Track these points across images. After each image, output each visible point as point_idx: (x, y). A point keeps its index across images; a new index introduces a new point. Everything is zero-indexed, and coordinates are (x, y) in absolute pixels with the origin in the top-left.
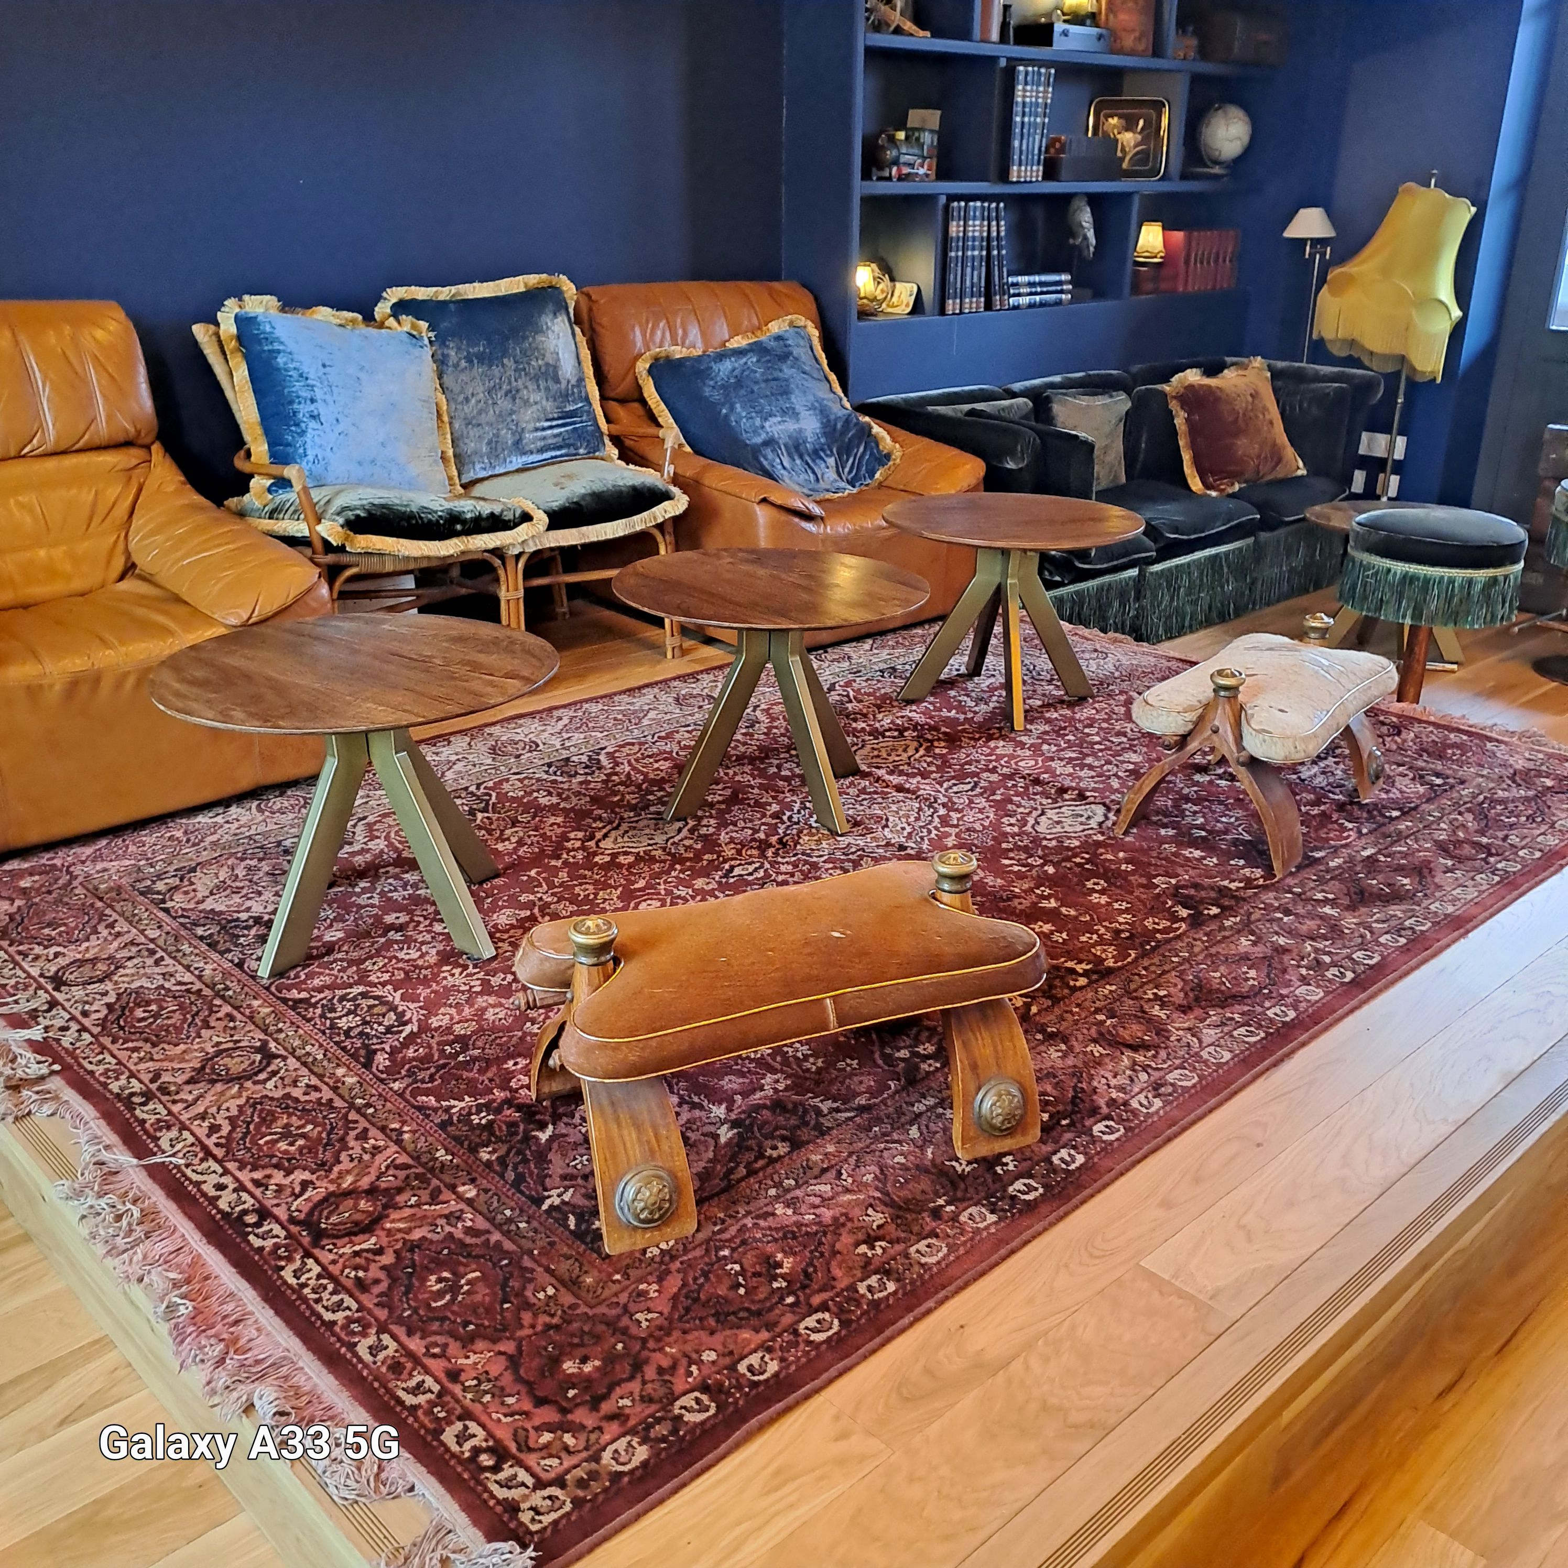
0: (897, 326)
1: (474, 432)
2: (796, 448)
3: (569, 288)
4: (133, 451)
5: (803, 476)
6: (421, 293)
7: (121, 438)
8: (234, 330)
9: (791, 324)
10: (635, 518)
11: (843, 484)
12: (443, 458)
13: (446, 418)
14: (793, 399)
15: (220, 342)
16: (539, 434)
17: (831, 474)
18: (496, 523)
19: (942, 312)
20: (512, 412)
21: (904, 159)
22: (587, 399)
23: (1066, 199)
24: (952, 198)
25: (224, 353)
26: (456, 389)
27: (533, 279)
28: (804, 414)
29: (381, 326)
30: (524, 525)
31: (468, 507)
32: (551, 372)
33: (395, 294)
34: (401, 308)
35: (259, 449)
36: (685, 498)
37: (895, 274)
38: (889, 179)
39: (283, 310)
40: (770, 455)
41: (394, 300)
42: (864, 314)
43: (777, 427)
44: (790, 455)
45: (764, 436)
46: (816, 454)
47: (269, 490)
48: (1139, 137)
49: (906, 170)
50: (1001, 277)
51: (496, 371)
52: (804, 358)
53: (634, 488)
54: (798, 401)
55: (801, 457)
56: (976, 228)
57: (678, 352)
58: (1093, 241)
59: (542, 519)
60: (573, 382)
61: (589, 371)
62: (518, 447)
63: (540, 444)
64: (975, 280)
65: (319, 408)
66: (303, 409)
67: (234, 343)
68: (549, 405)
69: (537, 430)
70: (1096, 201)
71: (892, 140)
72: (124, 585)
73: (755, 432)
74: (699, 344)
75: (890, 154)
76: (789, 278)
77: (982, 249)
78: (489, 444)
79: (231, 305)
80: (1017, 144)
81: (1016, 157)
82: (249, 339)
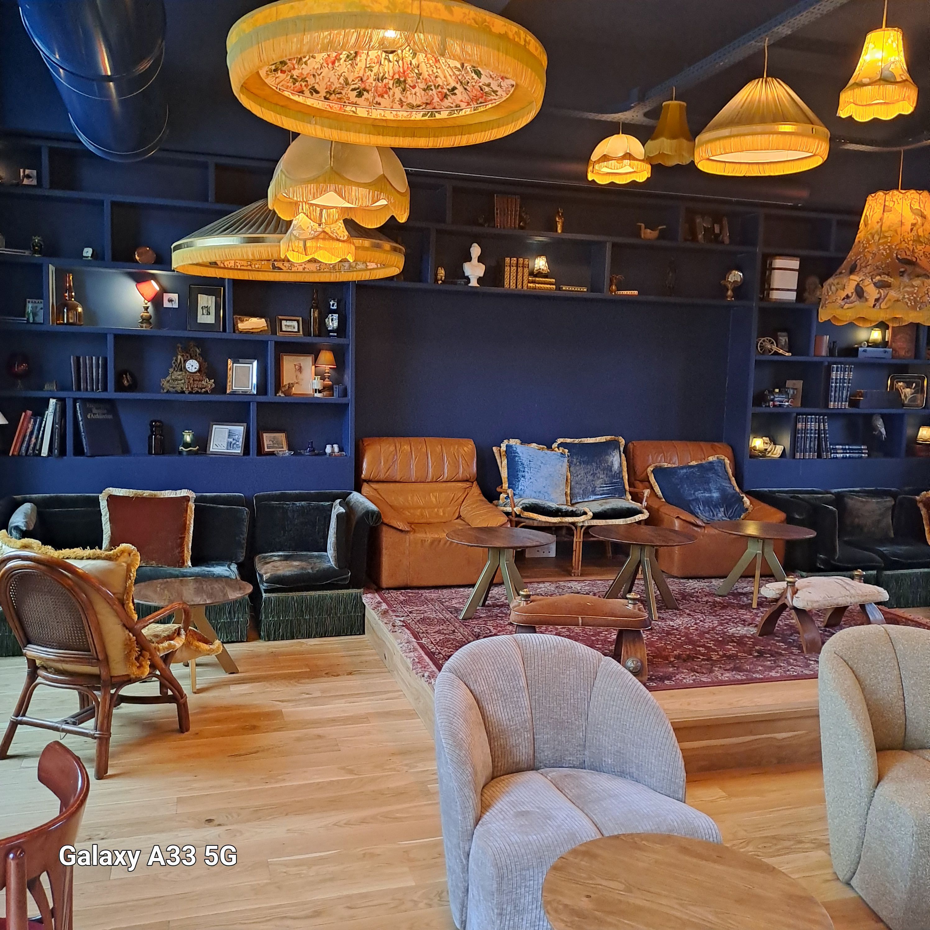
0: (773, 461)
1: (578, 486)
2: (708, 503)
3: (622, 441)
4: (468, 483)
6: (569, 440)
7: (465, 479)
8: (505, 449)
9: (718, 458)
10: (628, 519)
12: (566, 494)
13: (569, 481)
14: (710, 485)
15: (500, 452)
16: (602, 489)
17: (721, 514)
19: (794, 457)
20: (593, 481)
22: (622, 478)
23: (867, 415)
24: (798, 414)
25: (501, 456)
26: (574, 471)
27: (609, 438)
28: (714, 491)
29: (553, 450)
30: (584, 516)
31: (563, 507)
32: (610, 468)
33: (560, 441)
34: (561, 445)
35: (505, 485)
36: (649, 514)
37: (776, 442)
38: (769, 406)
39: (521, 444)
40: (694, 505)
41: (559, 442)
42: (751, 457)
43: (699, 494)
44: (703, 505)
45: (693, 497)
46: (716, 506)
47: (506, 498)
48: (913, 391)
49: (778, 403)
50: (826, 445)
51: (589, 467)
52: (721, 471)
53: (628, 508)
54: (712, 486)
55: (709, 507)
56: (813, 426)
57: (666, 465)
58: (885, 433)
59: (591, 515)
60: (618, 472)
61: (624, 469)
62: (594, 493)
63: (601, 492)
64: (812, 445)
65: (526, 474)
66: (520, 474)
67: (504, 453)
68: (607, 479)
69: (601, 487)
70: (885, 417)
71: (771, 392)
72: (457, 521)
73: (690, 496)
74: (676, 463)
75: (770, 398)
76: (723, 441)
77: (815, 434)
78: (583, 491)
79: (506, 442)
80: (833, 394)
81: (833, 399)
82: (510, 453)
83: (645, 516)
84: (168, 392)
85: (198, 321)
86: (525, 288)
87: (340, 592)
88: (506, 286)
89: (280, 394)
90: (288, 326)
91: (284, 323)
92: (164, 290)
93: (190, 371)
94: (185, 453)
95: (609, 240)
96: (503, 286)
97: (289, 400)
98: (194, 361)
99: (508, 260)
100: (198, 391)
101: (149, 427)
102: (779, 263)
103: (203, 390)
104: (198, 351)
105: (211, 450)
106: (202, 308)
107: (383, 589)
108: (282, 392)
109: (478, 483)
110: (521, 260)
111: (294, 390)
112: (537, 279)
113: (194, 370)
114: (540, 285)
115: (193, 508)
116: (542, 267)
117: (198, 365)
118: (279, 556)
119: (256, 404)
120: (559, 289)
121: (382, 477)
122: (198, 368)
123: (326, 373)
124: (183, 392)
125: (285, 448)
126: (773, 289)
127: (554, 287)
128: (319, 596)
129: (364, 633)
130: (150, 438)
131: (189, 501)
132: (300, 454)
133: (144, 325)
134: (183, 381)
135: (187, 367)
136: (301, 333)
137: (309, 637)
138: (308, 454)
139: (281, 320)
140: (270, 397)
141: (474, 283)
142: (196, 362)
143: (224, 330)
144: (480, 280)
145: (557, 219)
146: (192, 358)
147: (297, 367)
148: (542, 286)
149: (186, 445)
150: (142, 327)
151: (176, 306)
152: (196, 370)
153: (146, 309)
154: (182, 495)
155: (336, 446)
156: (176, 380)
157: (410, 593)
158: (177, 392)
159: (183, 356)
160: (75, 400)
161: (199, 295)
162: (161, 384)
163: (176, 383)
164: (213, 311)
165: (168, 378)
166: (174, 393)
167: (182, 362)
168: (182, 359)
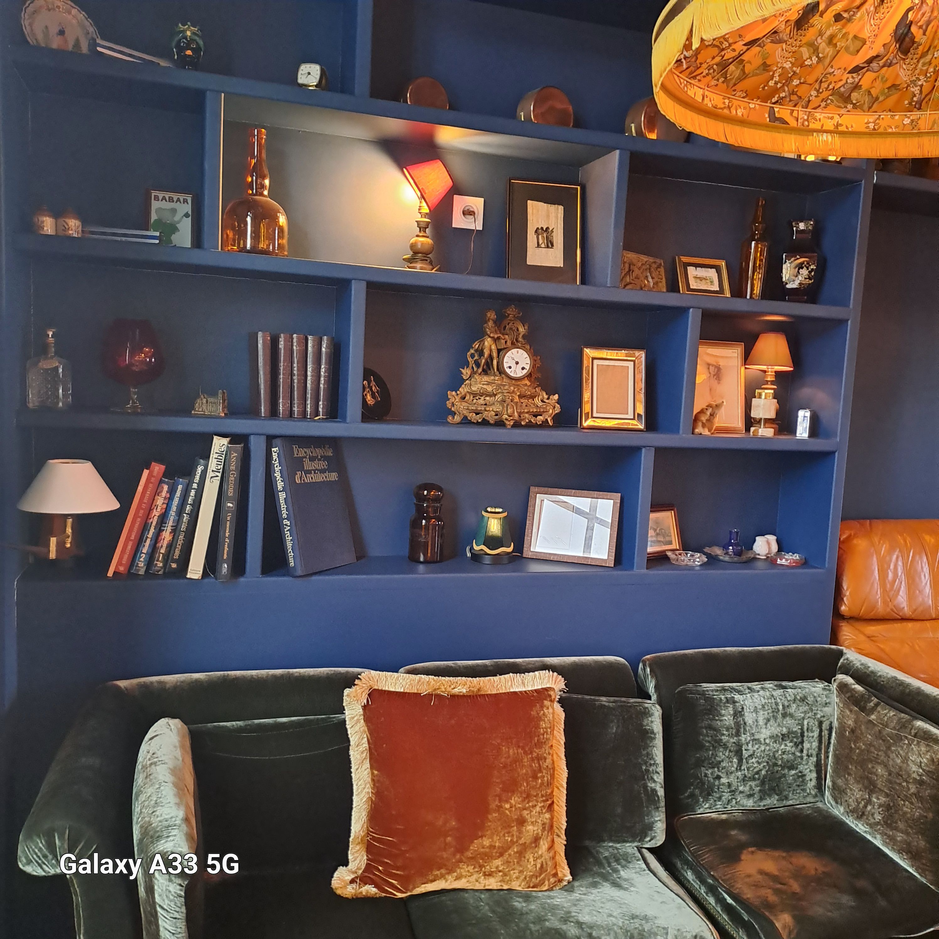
84: (466, 422)
85: (528, 263)
90: (701, 279)
91: (691, 270)
92: (456, 188)
93: (512, 374)
94: (487, 560)
98: (520, 351)
100: (530, 422)
103: (539, 418)
104: (521, 329)
105: (533, 549)
106: (536, 231)
113: (520, 374)
115: (563, 717)
117: (528, 360)
119: (654, 451)
121: (882, 609)
122: (527, 367)
123: (769, 383)
124: (500, 424)
125: (677, 544)
131: (554, 700)
133: (417, 264)
134: (499, 397)
135: (506, 365)
136: (728, 295)
139: (686, 266)
140: (679, 437)
142: (525, 354)
143: (584, 280)
146: (514, 345)
147: (711, 369)
149: (493, 542)
150: (413, 267)
151: (479, 225)
152: (525, 372)
153: (422, 228)
154: (537, 685)
156: (482, 395)
158: (485, 423)
160: (270, 439)
161: (529, 201)
162: (449, 404)
163: (481, 401)
164: (559, 238)
165: (463, 390)
166: (478, 423)
167: (495, 354)
168: (493, 347)
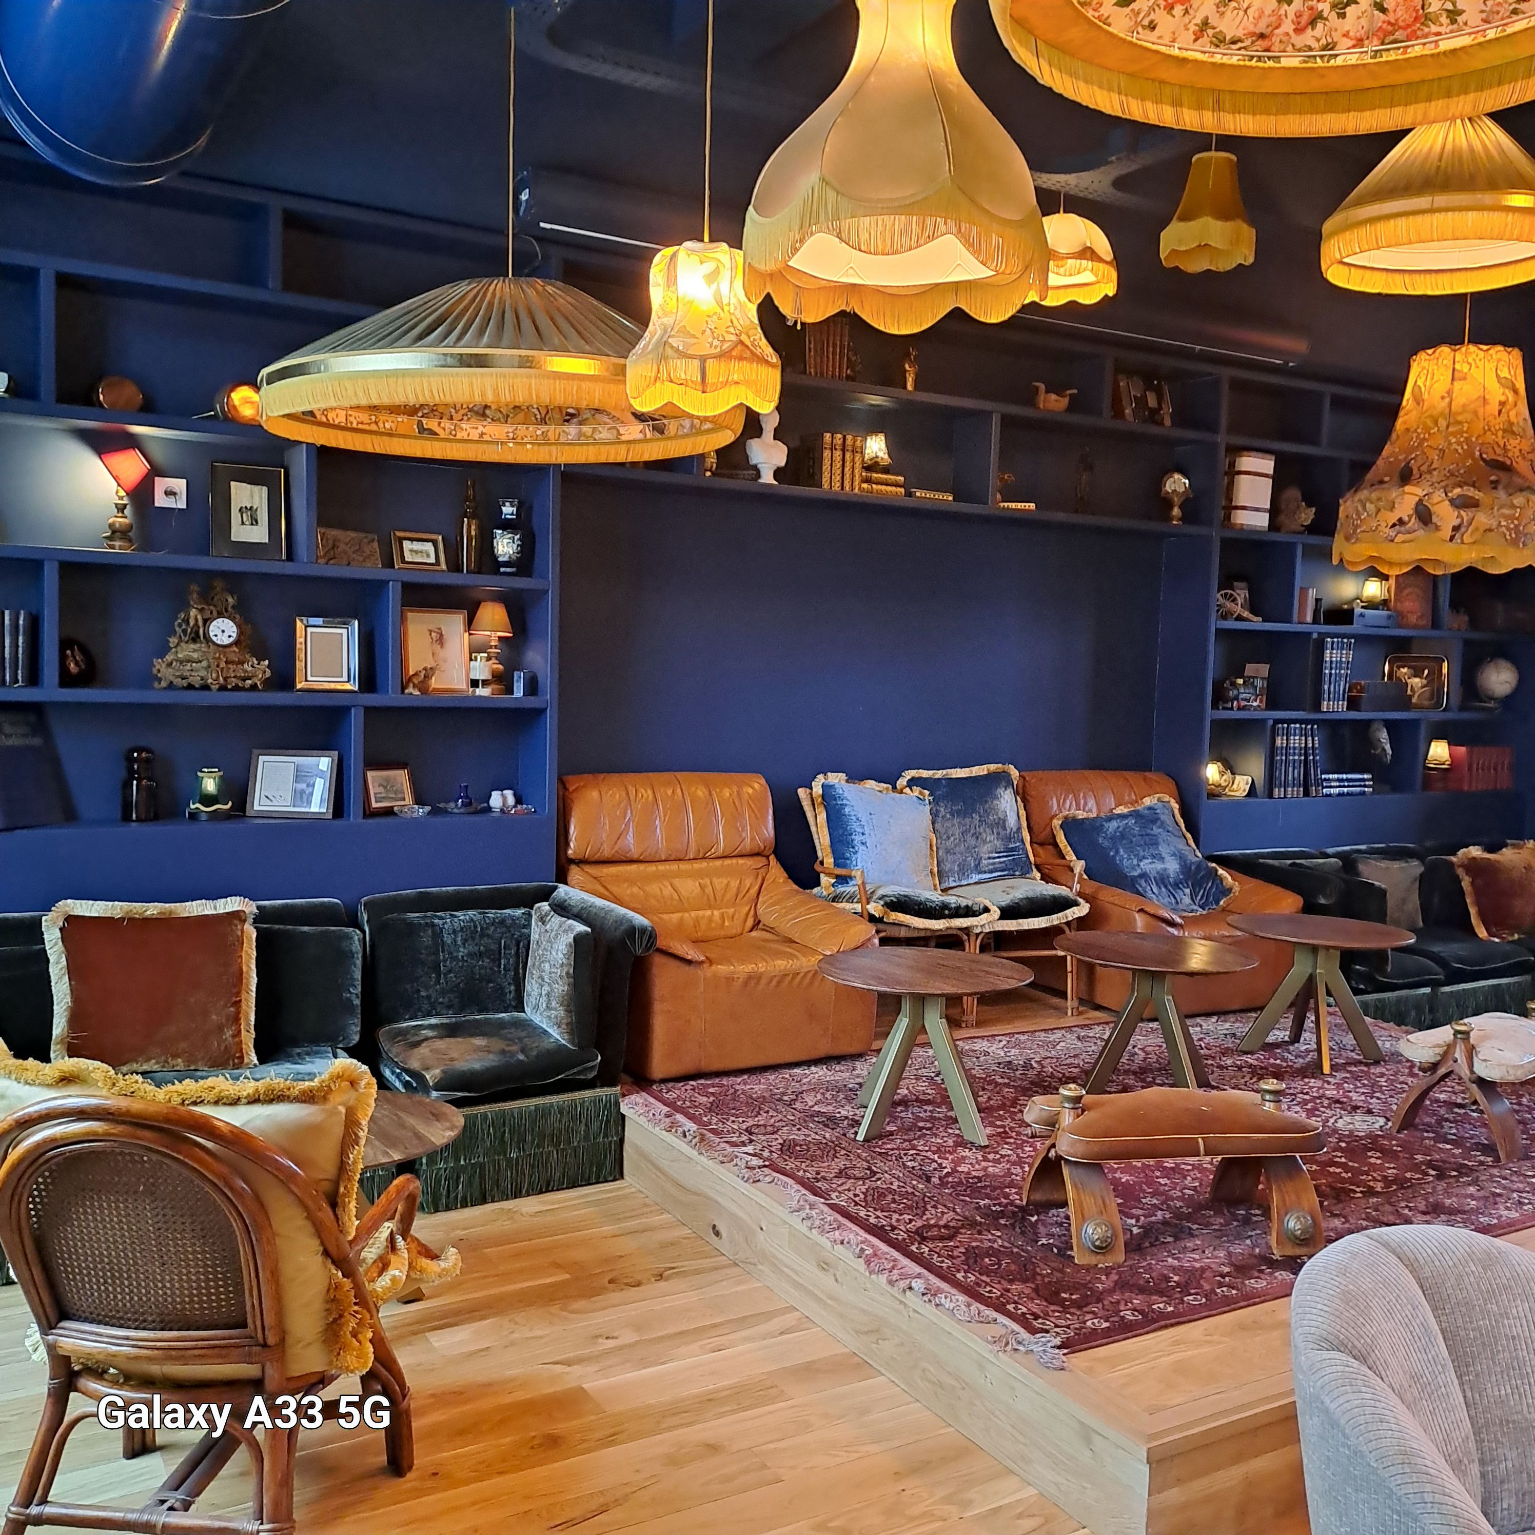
0: (1236, 804)
1: (950, 857)
2: (1162, 880)
3: (1014, 773)
4: (760, 858)
5: (1167, 899)
6: (925, 774)
7: (755, 851)
8: (820, 792)
9: (1159, 800)
10: (1054, 916)
11: (1195, 907)
12: (932, 872)
13: (935, 849)
14: (1160, 848)
15: (813, 800)
16: (991, 861)
17: (1187, 900)
18: (969, 912)
19: (1271, 796)
20: (975, 847)
21: (1241, 696)
22: (1022, 841)
23: (1368, 723)
24: (1277, 721)
25: (813, 805)
26: (943, 831)
27: (993, 767)
28: (1168, 858)
29: (901, 792)
30: (985, 915)
31: (951, 900)
32: (1001, 823)
33: (910, 774)
34: (912, 783)
35: (829, 861)
36: (1088, 905)
37: (1235, 770)
38: (1232, 709)
39: (849, 781)
40: (1144, 884)
41: (909, 778)
42: (1212, 795)
43: (1147, 866)
44: (1157, 884)
45: (1139, 871)
46: (1176, 885)
47: (833, 885)
48: (1425, 682)
49: (1243, 703)
50: (1316, 774)
51: (968, 820)
52: (1168, 822)
53: (1054, 897)
54: (1164, 850)
55: (1166, 887)
56: (1296, 741)
57: (1081, 815)
58: (1389, 751)
59: (996, 913)
60: (1014, 830)
61: (1024, 824)
62: (978, 869)
63: (991, 867)
64: (1296, 776)
65: (867, 838)
66: (857, 839)
67: (820, 800)
68: (998, 844)
69: (990, 858)
70: (1390, 725)
71: (1234, 684)
72: (754, 934)
73: (1134, 869)
74: (1095, 810)
75: (1232, 694)
76: (1158, 770)
77: (1300, 755)
78: (959, 865)
79: (820, 777)
80: (1326, 687)
81: (1326, 696)
82: (829, 797)
83: (1083, 909)
84: (171, 686)
85: (233, 539)
86: (856, 491)
87: (577, 1095)
88: (826, 486)
89: (410, 690)
90: (416, 552)
91: (407, 545)
92: (156, 471)
93: (219, 642)
94: (204, 817)
95: (997, 409)
96: (820, 486)
97: (427, 702)
98: (226, 620)
99: (828, 436)
100: (237, 685)
101: (124, 764)
102: (1248, 462)
103: (249, 682)
104: (230, 600)
105: (256, 807)
106: (240, 510)
107: (653, 1082)
108: (415, 686)
109: (778, 859)
110: (849, 437)
111: (434, 683)
112: (875, 475)
113: (227, 641)
114: (880, 487)
115: (254, 936)
116: (881, 454)
117: (235, 629)
118: (431, 1027)
119: (362, 710)
120: (909, 494)
121: (607, 852)
122: (234, 635)
123: (491, 647)
124: (206, 687)
125: (409, 800)
126: (1237, 508)
127: (902, 490)
128: (537, 1107)
129: (622, 1176)
130: (127, 785)
131: (244, 921)
132: (445, 812)
133: (117, 544)
134: (205, 664)
135: (211, 634)
136: (444, 566)
137: (517, 1194)
138: (462, 810)
139: (401, 540)
140: (388, 697)
141: (767, 478)
142: (231, 623)
143: (290, 557)
144: (778, 473)
145: (907, 366)
146: (220, 615)
147: (433, 634)
148: (883, 488)
149: (208, 800)
150: (113, 547)
151: (182, 505)
152: (231, 640)
153: (121, 509)
154: (229, 909)
155: (509, 794)
156: (188, 661)
157: (709, 1086)
158: (190, 687)
159: (201, 610)
161: (232, 483)
162: (155, 671)
163: (188, 667)
164: (263, 516)
165: (169, 657)
166: (184, 688)
167: (200, 623)
168: (199, 617)
